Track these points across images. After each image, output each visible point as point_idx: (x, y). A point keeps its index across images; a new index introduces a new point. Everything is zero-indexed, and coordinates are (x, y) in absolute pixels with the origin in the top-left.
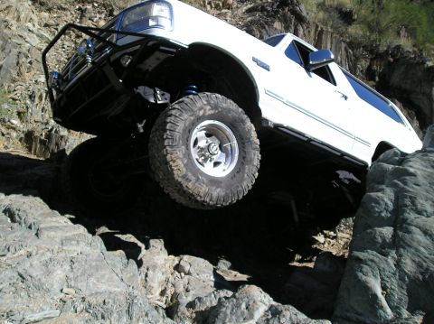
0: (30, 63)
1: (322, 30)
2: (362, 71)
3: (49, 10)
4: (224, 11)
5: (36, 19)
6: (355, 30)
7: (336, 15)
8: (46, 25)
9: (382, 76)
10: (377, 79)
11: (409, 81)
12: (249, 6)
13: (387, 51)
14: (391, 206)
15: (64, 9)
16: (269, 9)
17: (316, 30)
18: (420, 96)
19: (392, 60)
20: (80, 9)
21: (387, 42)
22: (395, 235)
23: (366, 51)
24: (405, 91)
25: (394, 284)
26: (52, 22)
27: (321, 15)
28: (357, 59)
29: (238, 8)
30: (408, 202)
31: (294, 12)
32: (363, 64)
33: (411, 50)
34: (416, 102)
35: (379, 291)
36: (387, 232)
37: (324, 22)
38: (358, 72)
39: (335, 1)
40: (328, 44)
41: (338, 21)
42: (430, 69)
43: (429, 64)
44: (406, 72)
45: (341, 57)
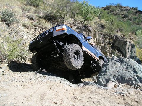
0: (26, 42)
1: (96, 32)
3: (28, 28)
5: (25, 31)
6: (105, 31)
7: (100, 26)
8: (27, 32)
9: (113, 44)
10: (111, 44)
11: (120, 45)
12: (77, 27)
13: (114, 37)
14: (105, 70)
15: (31, 28)
16: (82, 28)
17: (94, 31)
18: (123, 49)
19: (115, 39)
20: (35, 28)
21: (114, 34)
22: (105, 74)
23: (108, 36)
24: (119, 47)
25: (104, 80)
26: (28, 31)
27: (96, 26)
28: (106, 39)
29: (74, 27)
30: (107, 69)
31: (88, 29)
32: (107, 40)
33: (120, 36)
34: (122, 51)
36: (104, 73)
37: (97, 29)
38: (106, 42)
39: (100, 22)
40: (97, 35)
41: (100, 28)
42: (125, 42)
43: (125, 40)
44: (119, 43)
45: (101, 39)
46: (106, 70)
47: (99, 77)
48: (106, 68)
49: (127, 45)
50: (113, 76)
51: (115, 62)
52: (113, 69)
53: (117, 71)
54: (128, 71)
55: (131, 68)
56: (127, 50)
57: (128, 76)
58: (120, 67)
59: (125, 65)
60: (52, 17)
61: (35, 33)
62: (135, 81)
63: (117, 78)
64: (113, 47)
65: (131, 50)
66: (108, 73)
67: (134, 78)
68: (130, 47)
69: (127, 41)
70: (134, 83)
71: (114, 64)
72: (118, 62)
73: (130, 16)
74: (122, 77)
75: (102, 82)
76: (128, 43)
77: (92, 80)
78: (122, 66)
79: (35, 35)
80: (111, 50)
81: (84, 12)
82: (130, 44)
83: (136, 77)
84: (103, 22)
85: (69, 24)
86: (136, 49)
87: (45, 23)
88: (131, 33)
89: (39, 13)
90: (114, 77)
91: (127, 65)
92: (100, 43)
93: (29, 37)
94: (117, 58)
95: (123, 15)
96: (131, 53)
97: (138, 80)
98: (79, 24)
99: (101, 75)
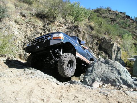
0: (16, 38)
1: (85, 33)
2: (95, 44)
3: (19, 25)
4: (61, 28)
5: (16, 27)
6: (94, 32)
7: (89, 27)
8: (19, 29)
9: (100, 45)
11: (107, 47)
12: (67, 27)
13: (102, 39)
15: (23, 25)
16: (72, 28)
17: (83, 32)
18: (109, 51)
19: (103, 41)
20: (26, 25)
21: (102, 36)
22: (91, 74)
23: (96, 38)
24: (106, 49)
26: (20, 28)
27: (85, 27)
28: (94, 40)
29: (64, 27)
31: (78, 30)
32: (95, 42)
33: (108, 39)
34: (108, 53)
35: (88, 81)
37: (86, 30)
38: (94, 44)
39: (89, 24)
40: (86, 36)
41: (90, 29)
42: (112, 44)
43: (112, 43)
44: (106, 45)
45: (89, 40)
46: (92, 70)
47: (85, 76)
48: (93, 68)
49: (114, 48)
50: (98, 76)
51: (102, 63)
52: (99, 70)
53: (103, 71)
54: (113, 73)
55: (116, 69)
56: (113, 52)
57: (112, 77)
58: (105, 68)
59: (111, 66)
60: (44, 15)
61: (26, 30)
62: (118, 82)
63: (102, 78)
64: (100, 48)
65: (117, 52)
66: (94, 73)
67: (118, 80)
68: (116, 49)
69: (114, 44)
70: (118, 84)
71: (101, 65)
72: (104, 63)
73: (118, 20)
74: (107, 78)
75: (88, 82)
76: (114, 45)
77: (78, 79)
78: (107, 68)
79: (26, 32)
80: (98, 51)
81: (75, 13)
82: (116, 47)
83: (120, 79)
84: (92, 24)
85: (60, 24)
86: (122, 52)
87: (36, 20)
88: (118, 37)
89: (31, 10)
90: (99, 78)
91: (112, 67)
92: (88, 43)
93: (20, 33)
94: (104, 60)
95: (111, 18)
96: (117, 56)
97: (121, 81)
98: (70, 24)
99: (88, 75)
